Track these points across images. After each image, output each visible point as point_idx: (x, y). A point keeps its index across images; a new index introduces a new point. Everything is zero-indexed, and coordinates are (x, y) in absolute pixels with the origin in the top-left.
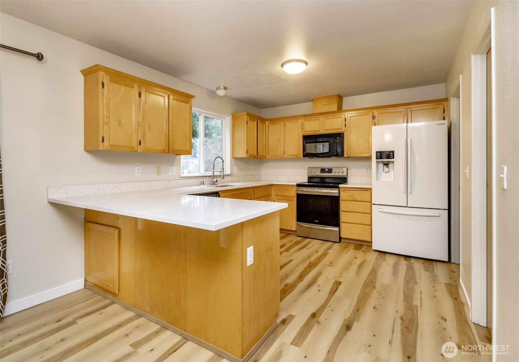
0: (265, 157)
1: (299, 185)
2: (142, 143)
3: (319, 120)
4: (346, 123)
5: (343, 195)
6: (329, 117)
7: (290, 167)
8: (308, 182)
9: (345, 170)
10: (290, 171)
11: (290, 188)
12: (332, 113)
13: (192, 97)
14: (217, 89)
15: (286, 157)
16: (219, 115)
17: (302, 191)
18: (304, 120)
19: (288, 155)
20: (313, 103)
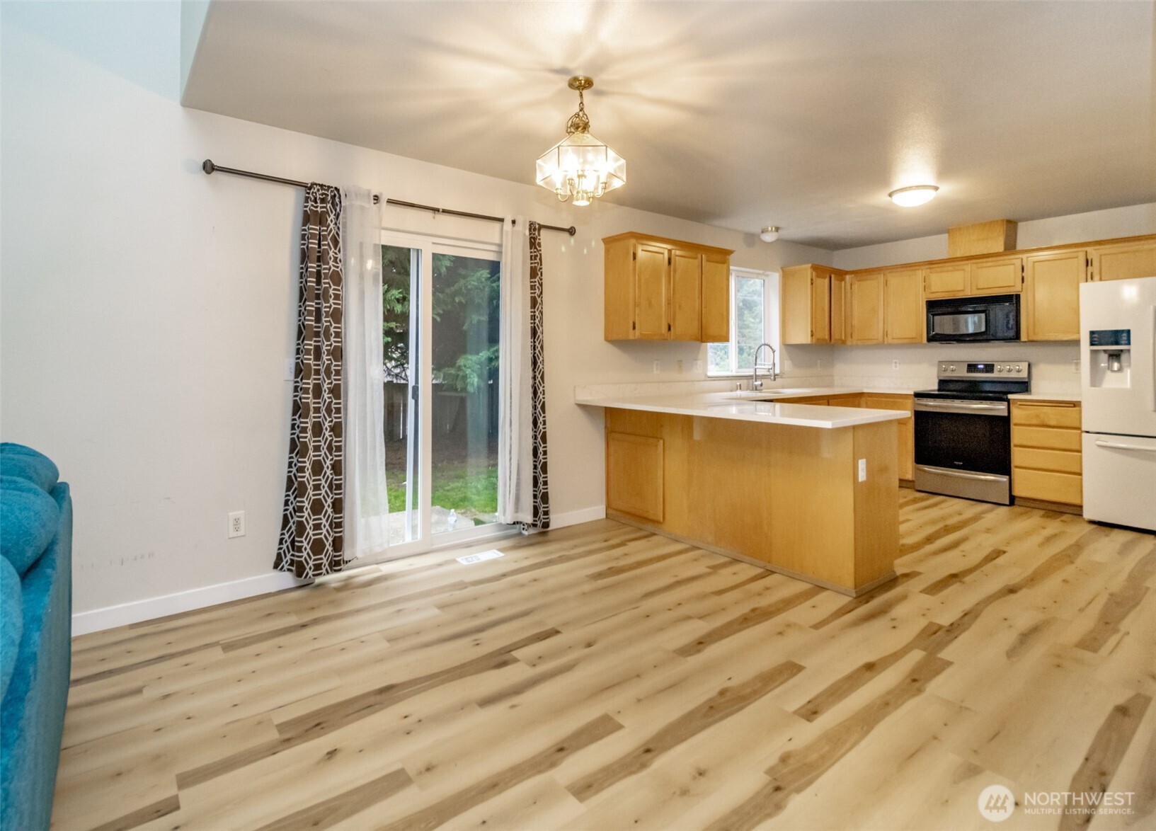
0: (844, 342)
1: (918, 395)
2: (672, 328)
3: (964, 270)
4: (1024, 274)
5: (1017, 415)
6: (985, 265)
7: (897, 361)
8: (939, 390)
9: (1024, 366)
10: (897, 369)
11: (901, 400)
12: (992, 257)
13: (729, 252)
14: (762, 232)
15: (890, 341)
16: (761, 272)
17: (926, 405)
18: (928, 270)
19: (893, 339)
20: (949, 236)
